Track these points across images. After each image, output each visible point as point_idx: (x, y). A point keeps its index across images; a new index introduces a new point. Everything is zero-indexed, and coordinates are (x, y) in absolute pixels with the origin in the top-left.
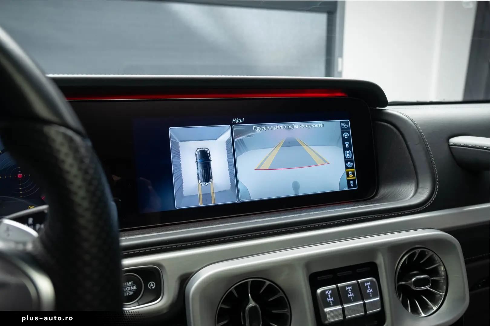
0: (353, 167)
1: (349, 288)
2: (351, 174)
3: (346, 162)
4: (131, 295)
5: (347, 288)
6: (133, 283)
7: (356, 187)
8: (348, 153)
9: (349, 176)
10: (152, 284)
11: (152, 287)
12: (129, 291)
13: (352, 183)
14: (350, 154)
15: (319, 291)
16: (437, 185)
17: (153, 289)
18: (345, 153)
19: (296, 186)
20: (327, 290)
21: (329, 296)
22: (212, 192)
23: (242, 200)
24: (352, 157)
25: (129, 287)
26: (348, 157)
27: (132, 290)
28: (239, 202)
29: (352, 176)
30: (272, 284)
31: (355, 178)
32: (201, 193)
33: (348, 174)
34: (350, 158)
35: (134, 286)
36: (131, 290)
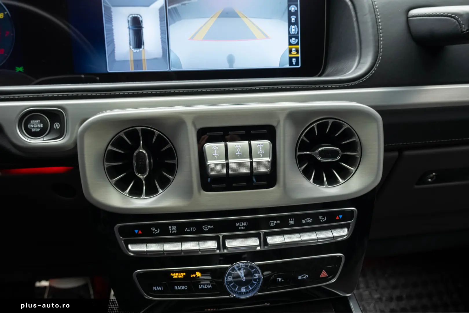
0: (297, 44)
2: (294, 51)
3: (290, 37)
4: (38, 132)
6: (40, 122)
7: (298, 65)
8: (294, 28)
9: (292, 53)
10: (57, 125)
11: (57, 127)
12: (36, 127)
13: (294, 61)
14: (295, 30)
15: (206, 146)
16: (379, 60)
17: (58, 129)
18: (290, 29)
19: (231, 59)
21: (215, 151)
22: (143, 58)
23: (173, 69)
24: (298, 33)
25: (36, 124)
26: (293, 33)
27: (39, 127)
28: (170, 71)
29: (296, 53)
30: (161, 134)
31: (299, 55)
32: (132, 59)
33: (290, 51)
34: (295, 34)
35: (40, 124)
36: (37, 127)
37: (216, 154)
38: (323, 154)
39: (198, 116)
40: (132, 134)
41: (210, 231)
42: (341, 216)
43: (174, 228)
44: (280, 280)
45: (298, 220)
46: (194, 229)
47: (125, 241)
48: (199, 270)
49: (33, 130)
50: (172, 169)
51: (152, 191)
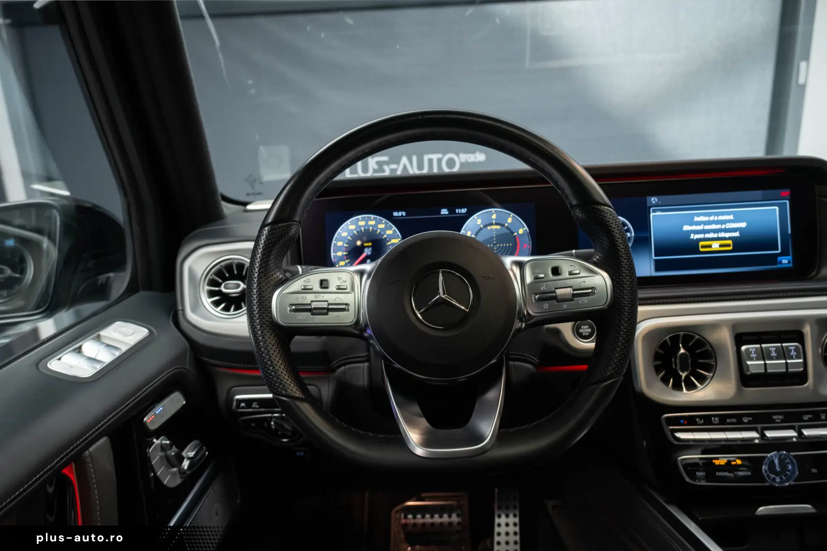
1: (773, 349)
4: (587, 335)
5: (770, 349)
12: (586, 332)
15: (744, 348)
20: (751, 348)
21: (753, 353)
30: (702, 339)
37: (754, 355)
39: (734, 325)
40: (675, 340)
41: (749, 422)
43: (717, 419)
44: (814, 471)
46: (734, 420)
47: (671, 430)
48: (738, 458)
49: (583, 334)
51: (691, 386)
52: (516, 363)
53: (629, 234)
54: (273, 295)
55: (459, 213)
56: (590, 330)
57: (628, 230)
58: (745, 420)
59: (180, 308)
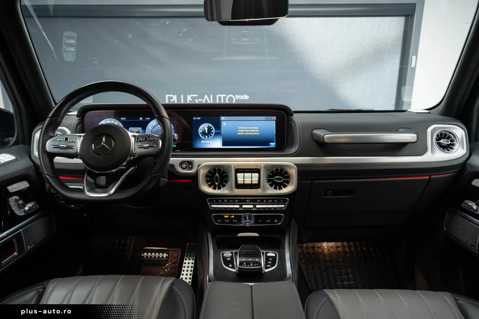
4: (185, 168)
15: (238, 174)
16: (300, 148)
17: (191, 167)
20: (240, 175)
25: (184, 165)
30: (224, 170)
37: (240, 177)
38: (276, 179)
39: (235, 166)
40: (215, 170)
41: (238, 202)
42: (282, 201)
43: (226, 200)
44: (260, 221)
45: (267, 200)
46: (232, 201)
47: (210, 204)
48: (233, 215)
49: (183, 167)
50: (226, 182)
51: (219, 188)
52: (163, 179)
53: (212, 131)
54: (47, 142)
55: (146, 120)
56: (186, 166)
57: (212, 130)
58: (236, 201)
59: (32, 151)
